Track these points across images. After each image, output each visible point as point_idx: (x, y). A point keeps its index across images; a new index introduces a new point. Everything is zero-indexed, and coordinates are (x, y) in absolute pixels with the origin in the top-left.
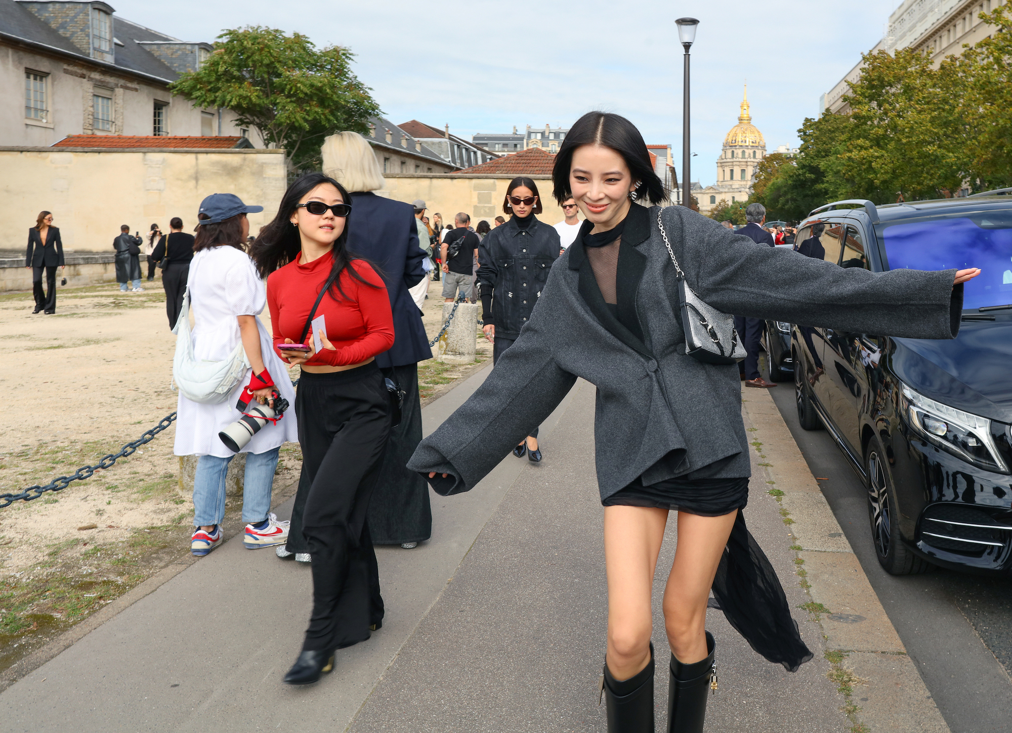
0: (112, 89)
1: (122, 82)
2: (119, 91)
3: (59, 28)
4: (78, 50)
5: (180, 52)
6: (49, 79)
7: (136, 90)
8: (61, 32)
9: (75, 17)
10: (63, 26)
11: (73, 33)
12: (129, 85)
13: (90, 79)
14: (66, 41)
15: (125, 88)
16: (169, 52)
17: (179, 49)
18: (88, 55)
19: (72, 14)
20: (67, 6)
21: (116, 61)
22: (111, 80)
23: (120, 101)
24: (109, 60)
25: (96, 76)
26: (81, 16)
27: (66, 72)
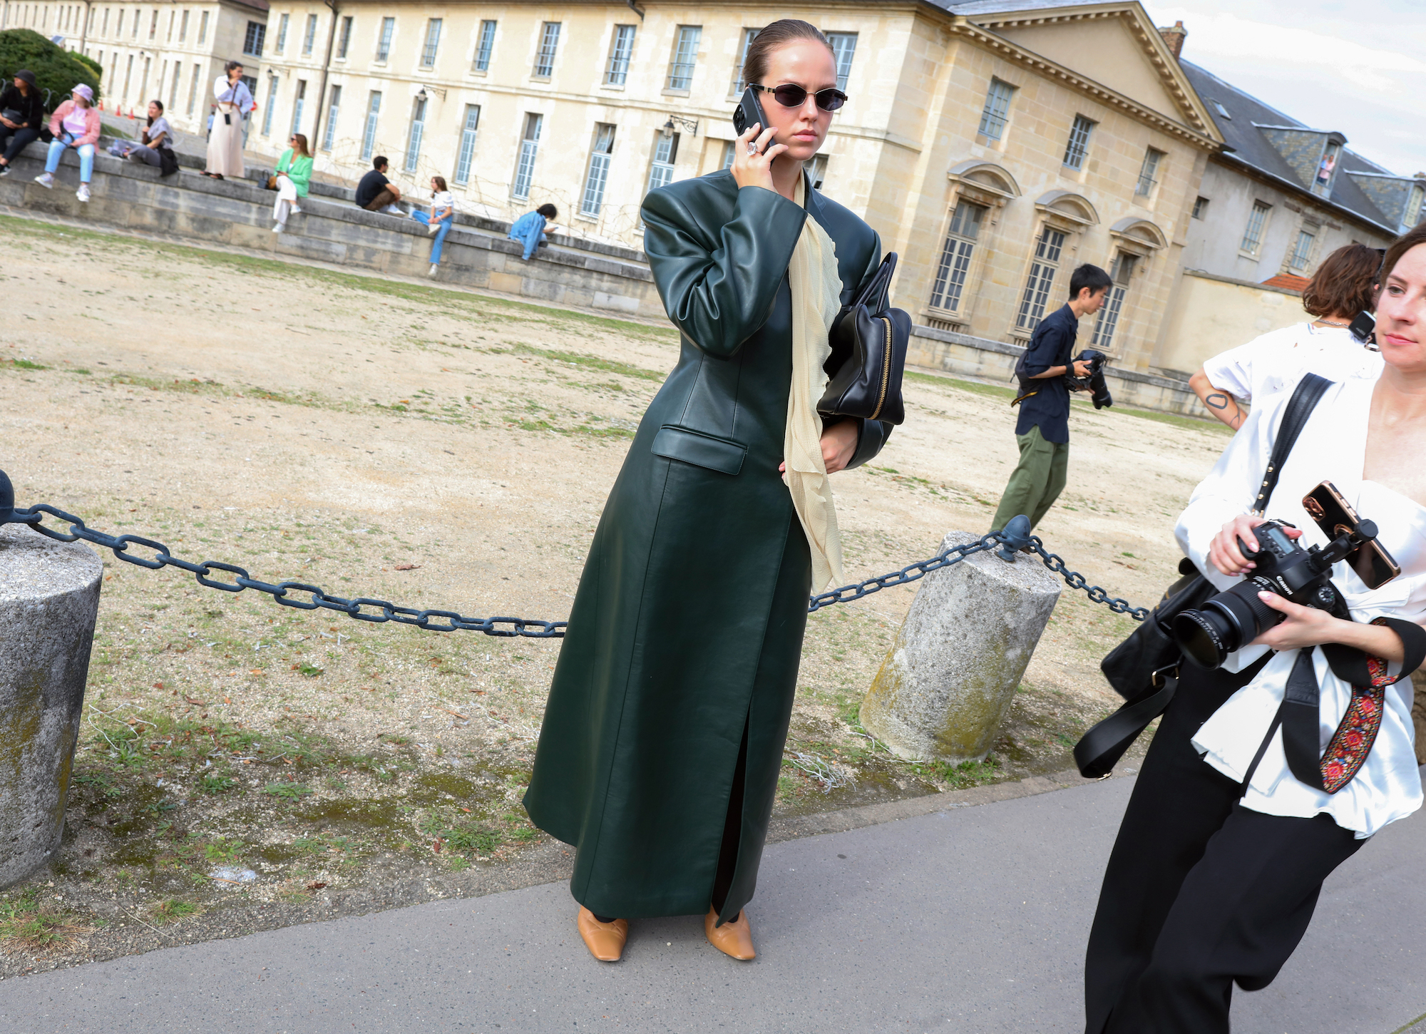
0: (1318, 226)
1: (1329, 219)
2: (1324, 228)
3: (1288, 157)
4: (1300, 182)
5: (1390, 188)
6: (1270, 212)
7: (1339, 228)
8: (1289, 161)
9: (1308, 147)
10: (1293, 156)
11: (1301, 163)
12: (1336, 223)
13: (1304, 214)
14: (1291, 171)
15: (1331, 225)
16: (1378, 187)
17: (1391, 185)
18: (1309, 188)
19: (1306, 143)
20: (1304, 134)
21: (1331, 198)
22: (1320, 216)
23: (1321, 240)
24: (1324, 194)
25: (1309, 211)
26: (1314, 147)
27: (1287, 205)
